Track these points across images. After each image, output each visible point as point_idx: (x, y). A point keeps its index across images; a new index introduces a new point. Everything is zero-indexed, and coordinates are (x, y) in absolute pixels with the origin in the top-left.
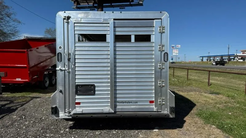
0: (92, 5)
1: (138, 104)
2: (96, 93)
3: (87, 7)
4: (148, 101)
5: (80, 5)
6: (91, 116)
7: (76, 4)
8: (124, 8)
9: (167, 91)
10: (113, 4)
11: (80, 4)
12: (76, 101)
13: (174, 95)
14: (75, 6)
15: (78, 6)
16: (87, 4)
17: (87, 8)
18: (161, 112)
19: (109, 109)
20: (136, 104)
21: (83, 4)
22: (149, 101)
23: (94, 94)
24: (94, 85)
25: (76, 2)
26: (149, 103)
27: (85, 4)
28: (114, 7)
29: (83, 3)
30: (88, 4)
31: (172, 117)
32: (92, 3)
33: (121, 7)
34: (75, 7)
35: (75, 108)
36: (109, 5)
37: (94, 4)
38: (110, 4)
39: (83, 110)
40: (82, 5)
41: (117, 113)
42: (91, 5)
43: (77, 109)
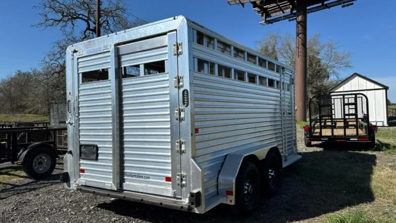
0: (290, 13)
1: (150, 180)
2: (99, 158)
3: (282, 18)
4: (164, 176)
5: (271, 17)
6: (94, 191)
7: (264, 17)
8: (352, 4)
9: (189, 161)
10: (325, 3)
11: (271, 15)
12: (81, 168)
13: (200, 170)
14: (262, 20)
15: (267, 19)
16: (281, 12)
17: (281, 20)
18: (181, 199)
19: (111, 184)
20: (148, 180)
21: (274, 14)
22: (165, 178)
23: (97, 159)
24: (97, 145)
25: (264, 14)
26: (165, 181)
27: (278, 13)
28: (329, 7)
29: (276, 12)
30: (284, 13)
31: (198, 213)
32: (289, 10)
33: (344, 3)
34: (264, 22)
35: (80, 177)
36: (320, 6)
37: (292, 10)
38: (320, 4)
39: (86, 180)
40: (274, 16)
41: (125, 192)
42: (288, 14)
43: (81, 178)
